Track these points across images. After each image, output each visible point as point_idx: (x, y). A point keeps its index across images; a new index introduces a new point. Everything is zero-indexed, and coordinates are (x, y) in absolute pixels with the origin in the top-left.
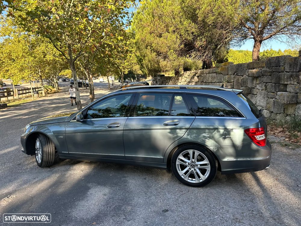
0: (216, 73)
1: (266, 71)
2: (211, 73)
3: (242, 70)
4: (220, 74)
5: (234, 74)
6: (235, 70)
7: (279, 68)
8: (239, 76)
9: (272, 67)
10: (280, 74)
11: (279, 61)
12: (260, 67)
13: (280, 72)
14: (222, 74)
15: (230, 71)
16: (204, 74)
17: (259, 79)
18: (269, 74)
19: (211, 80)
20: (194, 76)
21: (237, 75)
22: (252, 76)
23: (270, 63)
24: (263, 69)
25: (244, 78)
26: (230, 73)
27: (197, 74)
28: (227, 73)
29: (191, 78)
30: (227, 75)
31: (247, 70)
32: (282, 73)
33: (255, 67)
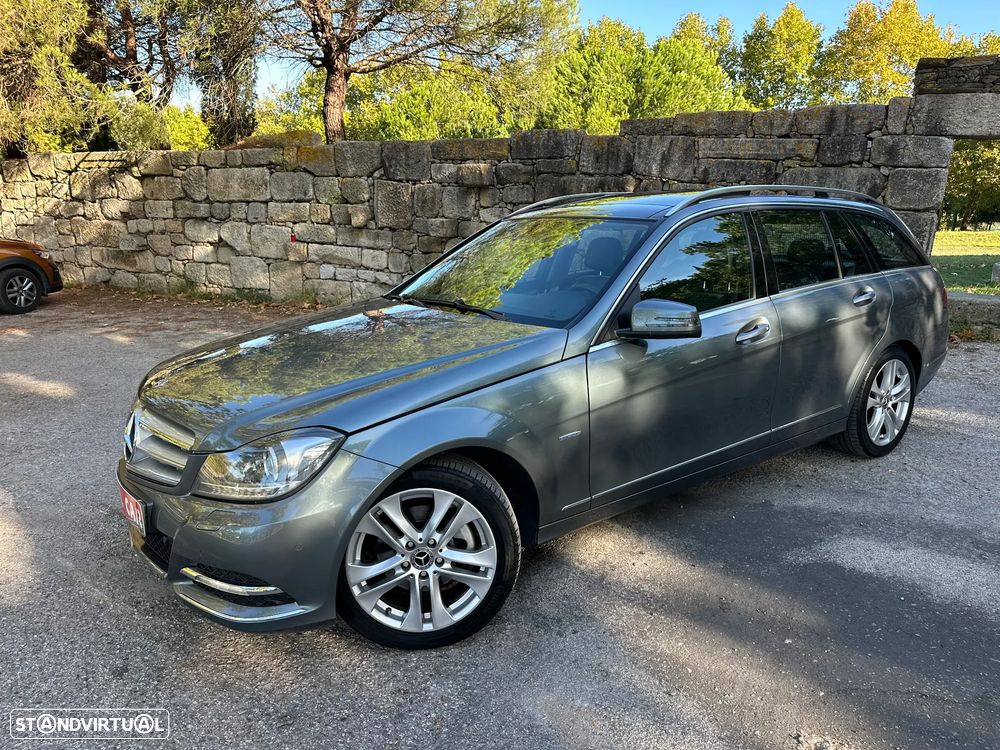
0: (271, 166)
1: (515, 171)
2: (240, 167)
3: (411, 161)
4: (294, 171)
5: (370, 175)
6: (377, 162)
7: (562, 163)
8: (401, 181)
9: (536, 159)
10: (565, 178)
11: (558, 144)
12: (489, 157)
13: (562, 175)
14: (306, 170)
15: (349, 163)
16: (188, 166)
17: (490, 191)
18: (523, 178)
19: (244, 191)
20: (111, 171)
21: (387, 176)
22: (478, 182)
23: (529, 148)
24: (503, 164)
25: (423, 191)
26: (351, 171)
27: (136, 164)
28: (333, 169)
29: (95, 183)
30: (338, 176)
31: (433, 163)
32: (572, 177)
33: (469, 156)
